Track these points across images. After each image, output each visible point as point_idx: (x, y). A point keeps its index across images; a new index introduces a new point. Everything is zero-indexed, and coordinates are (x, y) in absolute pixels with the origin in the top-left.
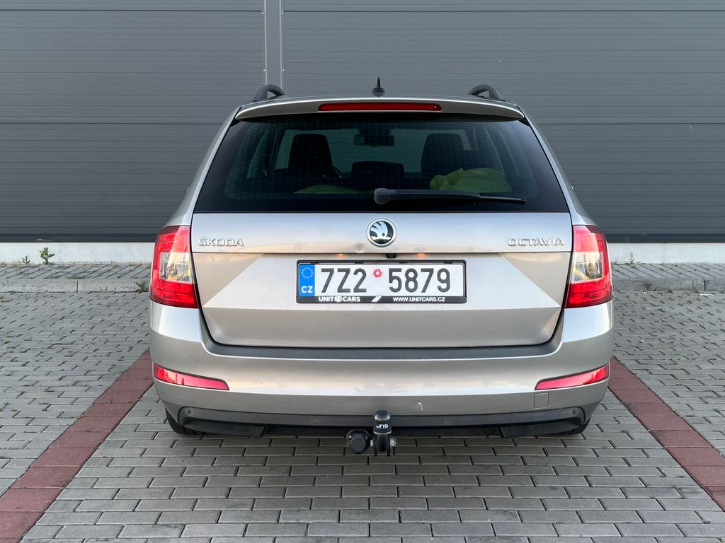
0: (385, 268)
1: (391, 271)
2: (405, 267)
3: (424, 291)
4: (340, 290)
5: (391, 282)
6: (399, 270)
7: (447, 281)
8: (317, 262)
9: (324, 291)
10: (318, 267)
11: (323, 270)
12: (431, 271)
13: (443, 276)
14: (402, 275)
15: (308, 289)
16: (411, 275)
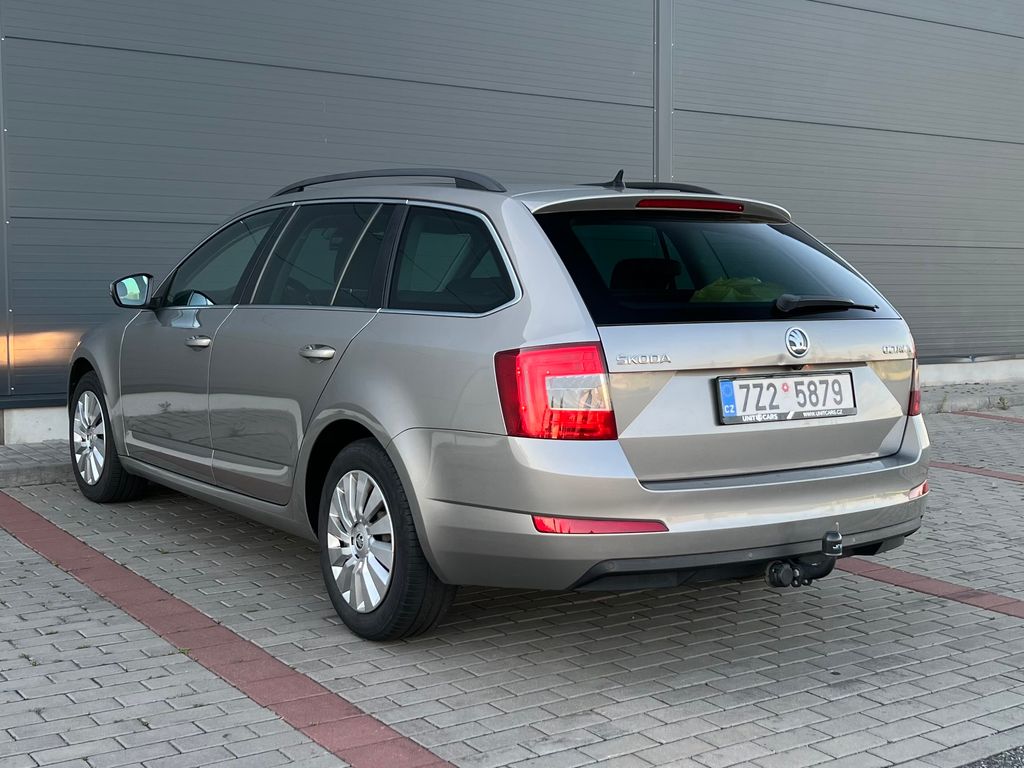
0: (791, 381)
1: (797, 384)
2: (806, 380)
3: (824, 405)
4: (758, 408)
5: (797, 396)
6: (802, 383)
7: (839, 393)
8: (735, 378)
9: (744, 410)
10: (736, 384)
11: (741, 387)
12: (826, 382)
13: (836, 386)
14: (804, 388)
15: (729, 409)
16: (812, 388)
